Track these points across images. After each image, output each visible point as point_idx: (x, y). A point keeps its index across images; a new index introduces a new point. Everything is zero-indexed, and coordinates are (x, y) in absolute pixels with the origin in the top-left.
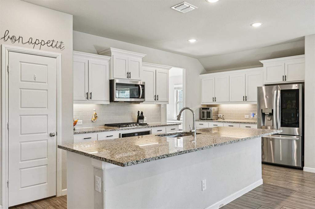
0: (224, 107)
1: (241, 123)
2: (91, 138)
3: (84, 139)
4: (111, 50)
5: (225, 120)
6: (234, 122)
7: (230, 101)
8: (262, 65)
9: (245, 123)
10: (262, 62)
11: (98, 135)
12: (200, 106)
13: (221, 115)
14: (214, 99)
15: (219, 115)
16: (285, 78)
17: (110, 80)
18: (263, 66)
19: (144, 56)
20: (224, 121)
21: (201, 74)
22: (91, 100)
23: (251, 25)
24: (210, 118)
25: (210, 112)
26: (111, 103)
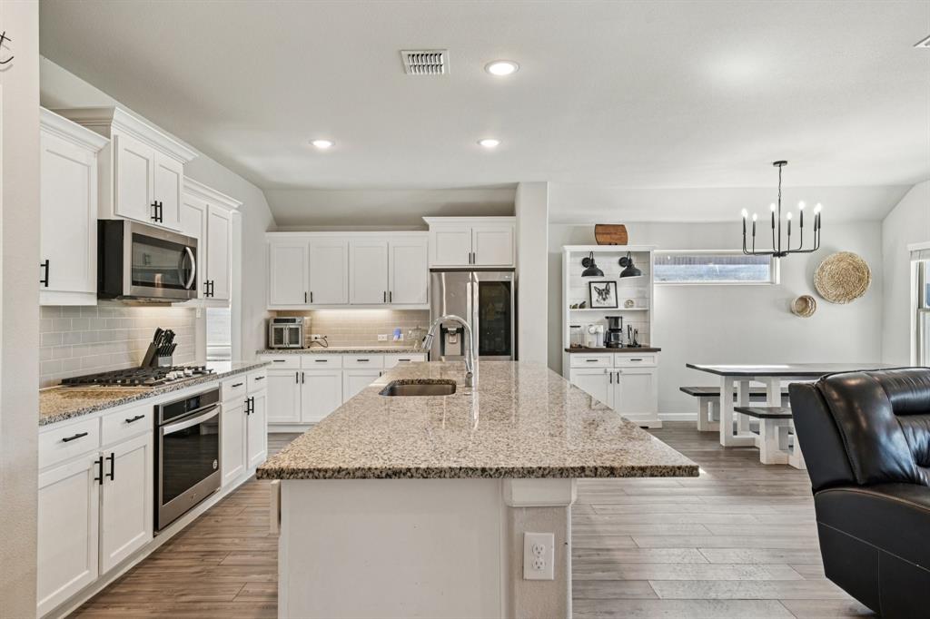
0: (326, 316)
1: (387, 352)
2: (86, 434)
3: (65, 440)
4: (114, 117)
5: (330, 348)
6: (371, 352)
7: (351, 302)
8: (426, 227)
9: (396, 352)
10: (427, 219)
11: (101, 418)
12: (266, 315)
13: (319, 336)
14: (309, 297)
15: (313, 336)
16: (472, 257)
17: (99, 221)
18: (428, 230)
19: (190, 158)
20: (325, 349)
21: (267, 231)
22: (49, 288)
23: (479, 142)
24: (297, 343)
25: (297, 329)
26: (100, 301)
